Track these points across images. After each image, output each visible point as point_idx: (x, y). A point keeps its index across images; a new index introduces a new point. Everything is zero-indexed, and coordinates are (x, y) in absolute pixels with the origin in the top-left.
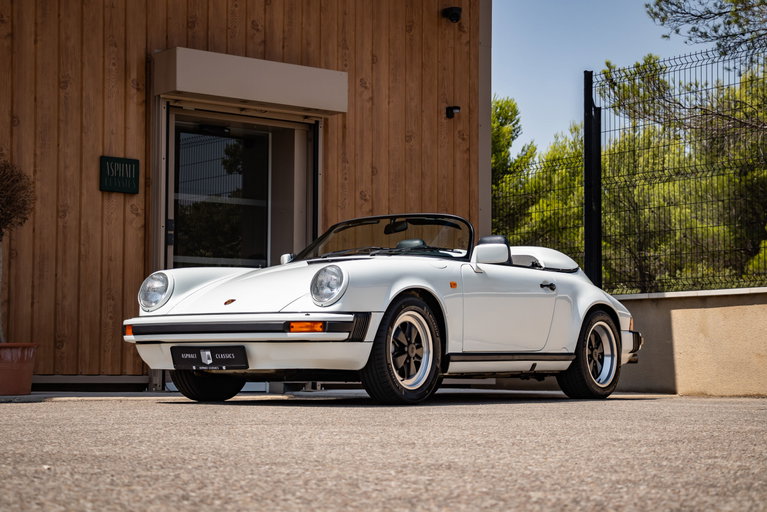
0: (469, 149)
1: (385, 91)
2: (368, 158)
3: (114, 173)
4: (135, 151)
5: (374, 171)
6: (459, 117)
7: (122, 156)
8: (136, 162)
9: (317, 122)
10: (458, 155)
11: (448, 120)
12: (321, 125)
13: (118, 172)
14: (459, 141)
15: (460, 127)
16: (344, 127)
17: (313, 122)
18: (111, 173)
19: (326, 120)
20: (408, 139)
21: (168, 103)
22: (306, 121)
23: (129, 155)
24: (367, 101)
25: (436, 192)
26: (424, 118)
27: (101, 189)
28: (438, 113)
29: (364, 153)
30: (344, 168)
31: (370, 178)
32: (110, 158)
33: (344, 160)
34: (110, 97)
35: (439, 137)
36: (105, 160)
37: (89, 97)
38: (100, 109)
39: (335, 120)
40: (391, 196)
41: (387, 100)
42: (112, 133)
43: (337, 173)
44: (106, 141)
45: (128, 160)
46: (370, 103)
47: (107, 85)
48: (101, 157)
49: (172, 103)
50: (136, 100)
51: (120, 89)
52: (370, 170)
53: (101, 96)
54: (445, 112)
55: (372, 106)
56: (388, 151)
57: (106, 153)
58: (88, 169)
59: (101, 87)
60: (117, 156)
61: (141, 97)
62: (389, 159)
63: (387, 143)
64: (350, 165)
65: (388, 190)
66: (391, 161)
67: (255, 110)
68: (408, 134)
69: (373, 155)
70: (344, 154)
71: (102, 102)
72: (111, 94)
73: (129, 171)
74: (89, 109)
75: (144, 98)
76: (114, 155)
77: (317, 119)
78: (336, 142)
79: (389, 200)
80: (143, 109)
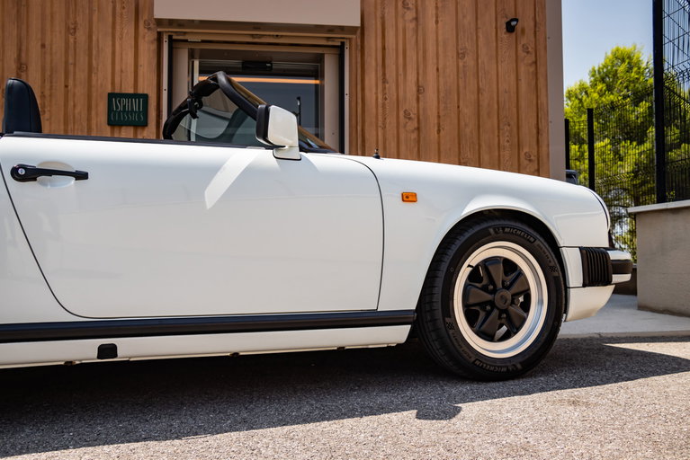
0: (536, 62)
1: (431, 11)
2: (411, 77)
3: (121, 108)
4: (147, 86)
5: (420, 90)
6: (523, 31)
7: (131, 91)
8: (145, 97)
9: (343, 44)
10: (522, 69)
11: (508, 35)
12: (347, 45)
13: (124, 106)
14: (522, 54)
15: (523, 41)
16: (384, 48)
17: (339, 44)
18: (117, 107)
19: (351, 40)
20: (460, 55)
21: (170, 37)
22: (330, 43)
23: (140, 91)
24: (411, 21)
25: (496, 106)
26: (480, 35)
27: (109, 124)
28: (496, 28)
29: (408, 73)
30: (384, 88)
31: (415, 97)
32: (117, 94)
33: (384, 81)
34: (121, 39)
35: (499, 51)
36: (111, 96)
37: (98, 40)
38: (109, 50)
39: (372, 42)
40: (442, 114)
41: (434, 19)
42: (122, 71)
43: (376, 93)
44: (117, 79)
45: (135, 96)
46: (414, 22)
47: (118, 27)
48: (109, 94)
49: (175, 37)
50: (146, 39)
51: (130, 30)
52: (414, 89)
53: (110, 38)
54: (505, 26)
55: (417, 26)
56: (438, 69)
57: (117, 91)
58: (97, 106)
59: (110, 30)
60: (127, 92)
61: (151, 36)
62: (438, 76)
63: (435, 61)
64: (391, 86)
65: (438, 108)
66: (441, 79)
67: (269, 35)
68: (460, 51)
69: (418, 74)
70: (384, 74)
71: (110, 43)
72: (122, 35)
73: (136, 105)
74: (98, 51)
75: (156, 36)
76: (124, 92)
77: (342, 40)
78: (374, 63)
79: (439, 117)
80: (154, 47)
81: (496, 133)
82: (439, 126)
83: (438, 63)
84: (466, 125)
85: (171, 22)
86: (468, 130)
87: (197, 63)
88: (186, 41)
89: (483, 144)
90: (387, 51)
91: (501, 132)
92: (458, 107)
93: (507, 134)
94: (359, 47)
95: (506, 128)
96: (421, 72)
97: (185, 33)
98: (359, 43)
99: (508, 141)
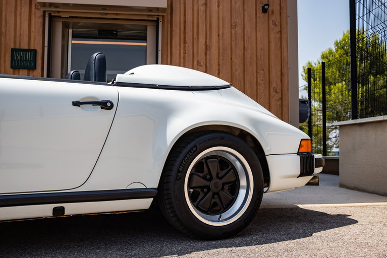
0: (281, 31)
2: (202, 40)
3: (19, 58)
4: (36, 45)
5: (207, 48)
6: (273, 12)
7: (26, 48)
8: (35, 51)
9: (158, 19)
10: (272, 35)
11: (263, 14)
12: (161, 20)
13: (21, 57)
14: (272, 26)
15: (273, 18)
16: (185, 22)
17: (156, 19)
18: (17, 57)
19: (163, 16)
20: (233, 27)
21: (50, 14)
22: (150, 18)
23: (32, 48)
24: (202, 6)
25: (255, 58)
26: (246, 14)
27: (11, 67)
28: (256, 10)
29: (200, 37)
30: (185, 47)
31: (204, 52)
32: (17, 49)
33: (185, 42)
34: (20, 15)
35: (258, 25)
36: (13, 50)
37: (6, 16)
38: (12, 22)
39: (177, 18)
40: (221, 63)
41: (217, 4)
42: (21, 35)
43: (180, 50)
44: (18, 40)
45: (29, 50)
46: (204, 6)
47: (19, 8)
48: (12, 49)
49: (52, 14)
50: (37, 15)
51: (26, 10)
52: (204, 47)
53: (13, 14)
54: (261, 9)
55: (206, 8)
56: (219, 35)
57: (18, 47)
58: (5, 56)
59: (13, 9)
60: (23, 48)
61: (39, 13)
62: (219, 40)
63: (217, 30)
64: (189, 45)
65: (219, 59)
66: (221, 41)
67: (112, 14)
68: (233, 24)
69: (206, 38)
70: (185, 38)
71: (13, 18)
72: (21, 13)
73: (29, 56)
74: (6, 22)
75: (42, 14)
76: (21, 48)
77: (158, 17)
78: (178, 31)
79: (219, 64)
80: (41, 20)
81: (255, 75)
82: (219, 71)
83: (219, 32)
84: (236, 70)
85: (51, 5)
86: (237, 73)
87: (70, 31)
88: (60, 17)
89: (246, 81)
90: (187, 24)
91: (258, 74)
92: (231, 59)
93: (262, 76)
94: (170, 22)
95: (262, 72)
96: (208, 37)
97: (59, 12)
98: (169, 19)
99: (262, 80)
